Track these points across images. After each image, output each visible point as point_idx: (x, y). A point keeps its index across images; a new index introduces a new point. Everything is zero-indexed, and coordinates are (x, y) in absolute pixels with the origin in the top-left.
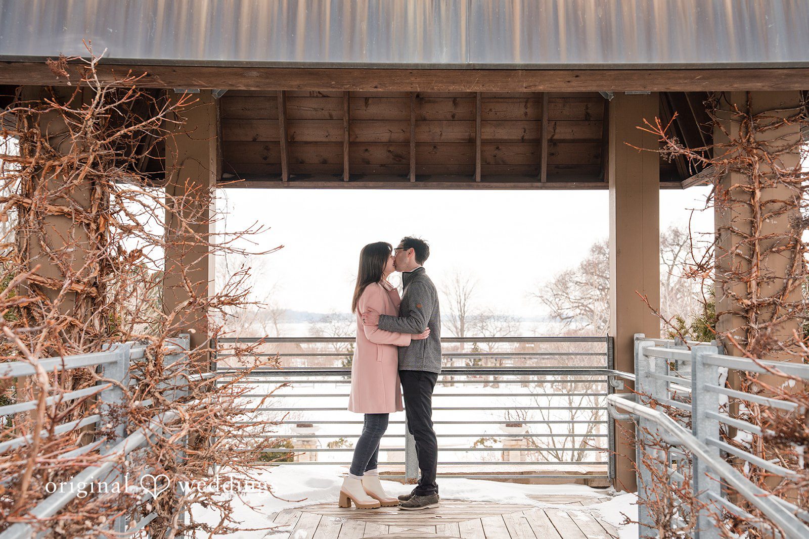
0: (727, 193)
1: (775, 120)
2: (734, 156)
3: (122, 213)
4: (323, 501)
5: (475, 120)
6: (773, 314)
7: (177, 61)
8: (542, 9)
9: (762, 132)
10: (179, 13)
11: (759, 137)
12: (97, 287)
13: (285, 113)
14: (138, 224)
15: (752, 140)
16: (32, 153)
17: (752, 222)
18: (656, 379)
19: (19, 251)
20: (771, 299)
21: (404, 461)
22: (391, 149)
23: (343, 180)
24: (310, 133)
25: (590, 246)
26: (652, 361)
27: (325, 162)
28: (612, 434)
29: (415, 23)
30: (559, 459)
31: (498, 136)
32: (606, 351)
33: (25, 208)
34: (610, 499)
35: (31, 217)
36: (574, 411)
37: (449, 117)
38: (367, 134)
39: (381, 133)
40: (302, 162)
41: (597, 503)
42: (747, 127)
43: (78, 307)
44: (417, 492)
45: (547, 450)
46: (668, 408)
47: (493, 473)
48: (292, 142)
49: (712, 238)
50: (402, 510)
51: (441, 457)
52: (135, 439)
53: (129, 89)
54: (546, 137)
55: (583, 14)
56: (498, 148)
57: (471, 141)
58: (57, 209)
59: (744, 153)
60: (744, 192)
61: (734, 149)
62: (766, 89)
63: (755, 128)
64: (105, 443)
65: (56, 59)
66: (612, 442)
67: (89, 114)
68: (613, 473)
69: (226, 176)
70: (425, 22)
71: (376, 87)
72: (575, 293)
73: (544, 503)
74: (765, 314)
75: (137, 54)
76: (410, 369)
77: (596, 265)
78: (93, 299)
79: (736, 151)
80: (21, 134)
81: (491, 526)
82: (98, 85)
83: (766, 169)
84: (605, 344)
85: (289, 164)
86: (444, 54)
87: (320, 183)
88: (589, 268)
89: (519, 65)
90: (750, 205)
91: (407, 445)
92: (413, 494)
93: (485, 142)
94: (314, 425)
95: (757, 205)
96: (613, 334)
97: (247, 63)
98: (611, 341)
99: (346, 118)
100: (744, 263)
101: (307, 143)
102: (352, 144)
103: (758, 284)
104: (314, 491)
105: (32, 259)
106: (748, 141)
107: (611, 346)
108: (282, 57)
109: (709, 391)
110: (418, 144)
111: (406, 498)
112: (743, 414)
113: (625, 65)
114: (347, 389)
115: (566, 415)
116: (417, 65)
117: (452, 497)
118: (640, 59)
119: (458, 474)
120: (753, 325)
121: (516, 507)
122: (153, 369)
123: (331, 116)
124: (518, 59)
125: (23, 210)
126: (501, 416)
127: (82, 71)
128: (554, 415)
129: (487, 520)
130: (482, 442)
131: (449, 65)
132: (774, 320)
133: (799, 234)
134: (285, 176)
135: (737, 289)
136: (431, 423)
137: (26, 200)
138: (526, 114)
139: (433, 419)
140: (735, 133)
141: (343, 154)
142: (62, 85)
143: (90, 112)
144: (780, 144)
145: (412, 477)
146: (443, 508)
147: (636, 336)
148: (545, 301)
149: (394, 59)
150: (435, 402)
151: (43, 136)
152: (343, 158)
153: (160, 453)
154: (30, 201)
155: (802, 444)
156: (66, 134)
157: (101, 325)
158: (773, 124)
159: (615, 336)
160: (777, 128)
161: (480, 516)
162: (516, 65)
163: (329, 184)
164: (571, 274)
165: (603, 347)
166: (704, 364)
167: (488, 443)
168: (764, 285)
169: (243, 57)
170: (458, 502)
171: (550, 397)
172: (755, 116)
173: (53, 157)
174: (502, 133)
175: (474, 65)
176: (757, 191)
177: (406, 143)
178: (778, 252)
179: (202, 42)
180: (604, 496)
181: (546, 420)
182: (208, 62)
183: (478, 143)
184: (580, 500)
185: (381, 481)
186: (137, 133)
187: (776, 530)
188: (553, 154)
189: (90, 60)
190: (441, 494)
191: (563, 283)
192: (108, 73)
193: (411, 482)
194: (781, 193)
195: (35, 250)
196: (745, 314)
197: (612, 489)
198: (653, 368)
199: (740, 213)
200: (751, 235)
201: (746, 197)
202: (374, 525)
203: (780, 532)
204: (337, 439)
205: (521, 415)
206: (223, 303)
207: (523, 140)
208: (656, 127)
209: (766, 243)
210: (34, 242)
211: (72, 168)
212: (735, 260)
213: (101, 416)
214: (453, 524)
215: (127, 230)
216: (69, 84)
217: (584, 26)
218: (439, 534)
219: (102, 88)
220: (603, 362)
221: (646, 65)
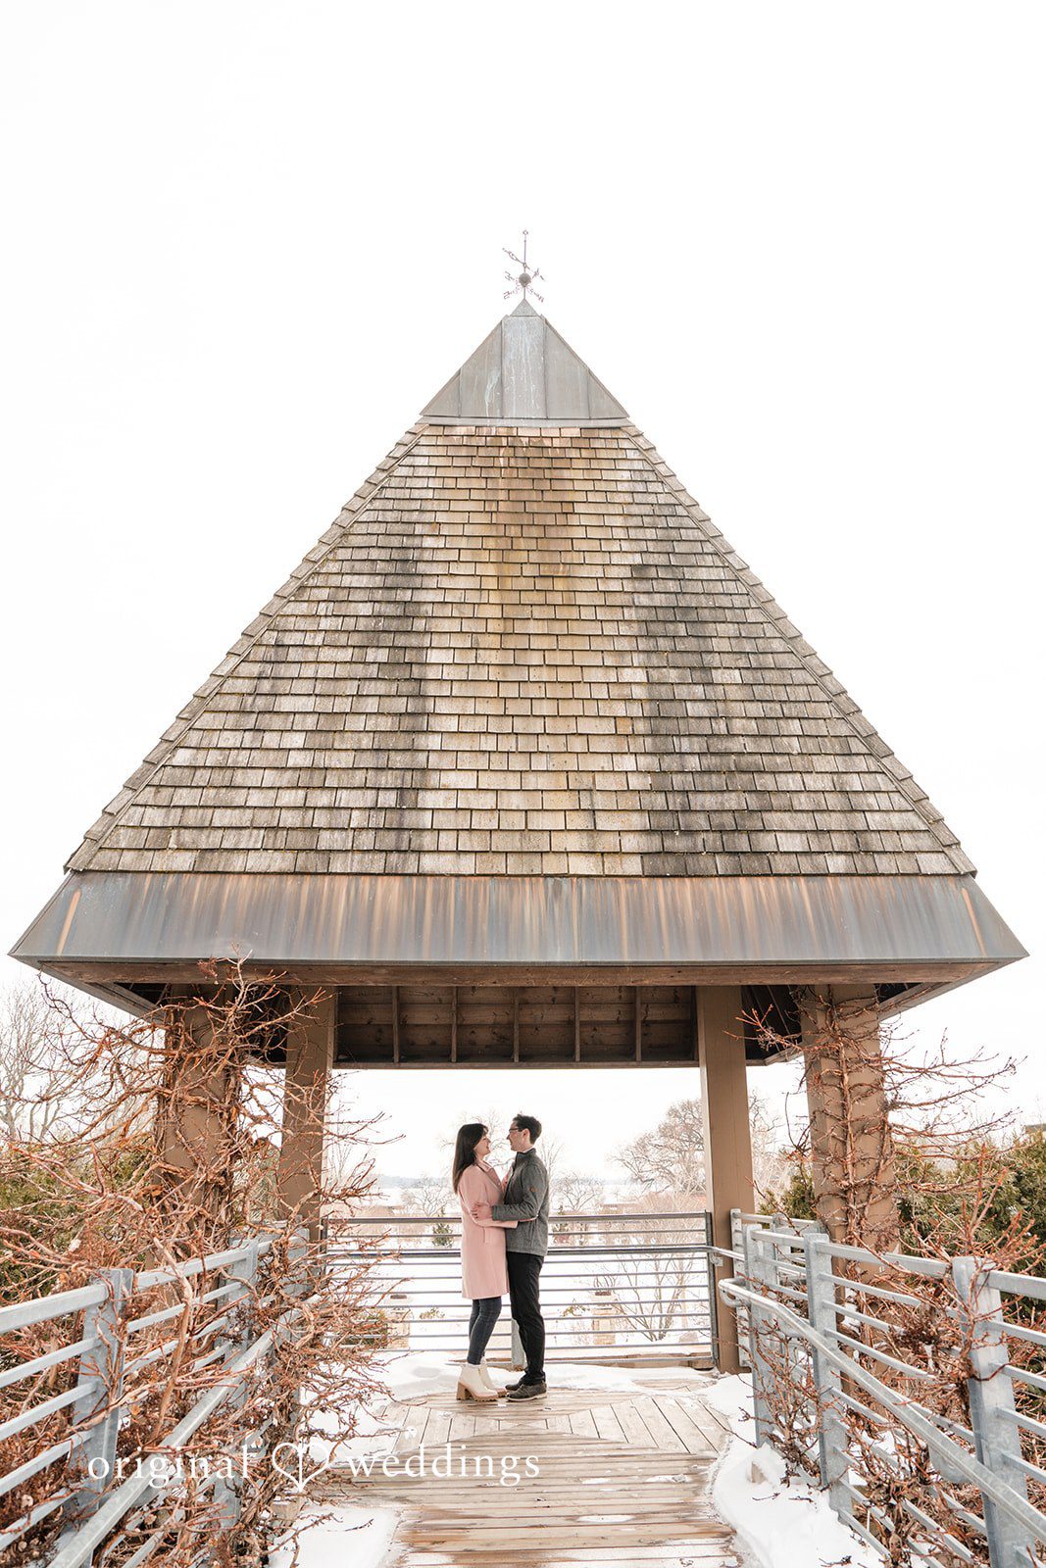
0: (820, 1077)
1: (854, 1009)
2: (822, 1043)
3: (252, 1101)
4: (431, 1392)
5: (574, 1004)
6: (869, 1194)
7: (314, 961)
8: (646, 912)
9: (845, 1020)
10: (318, 920)
11: (843, 1024)
12: (225, 1177)
13: (398, 999)
14: (268, 1114)
15: (836, 1027)
16: (176, 1045)
17: (843, 1105)
18: (764, 1262)
19: (156, 1140)
20: (867, 1180)
21: (510, 1347)
22: (496, 1030)
23: (451, 1061)
24: (421, 1017)
25: (666, 1109)
26: (760, 1245)
27: (434, 1043)
28: (714, 1312)
29: (531, 925)
30: (647, 1327)
31: (595, 1018)
32: (704, 1228)
33: (164, 1098)
34: (715, 1383)
35: (171, 1108)
36: (661, 1276)
37: (549, 1000)
38: (474, 1017)
39: (486, 1016)
40: (413, 1044)
41: (703, 1387)
42: (831, 1016)
43: (207, 1197)
44: (524, 1381)
45: (634, 1317)
46: (780, 1294)
47: (598, 1358)
48: (403, 1025)
49: (807, 1122)
50: (510, 1401)
51: (549, 1341)
52: (262, 1345)
53: (270, 987)
54: (640, 1019)
55: (683, 916)
56: (595, 1029)
57: (571, 1023)
58: (193, 1098)
59: (832, 1040)
60: (834, 1076)
61: (822, 1036)
62: (847, 982)
63: (839, 1016)
64: (231, 1347)
65: (206, 960)
66: (714, 1321)
67: (232, 1012)
68: (716, 1354)
69: (341, 1057)
70: (540, 924)
71: (495, 983)
72: (654, 1155)
73: (651, 1390)
74: (862, 1194)
75: (279, 955)
76: (518, 1251)
77: (672, 1128)
78: (221, 1188)
79: (824, 1038)
80: (167, 1028)
81: (601, 1418)
82: (242, 984)
83: (854, 1055)
84: (703, 1221)
85: (401, 1046)
86: (559, 952)
87: (429, 1064)
88: (666, 1131)
89: (627, 963)
90: (841, 1089)
91: (513, 1329)
92: (520, 1383)
93: (582, 1024)
94: (408, 1295)
95: (847, 1088)
96: (710, 1210)
97: (378, 962)
98: (709, 1216)
99: (455, 1002)
100: (839, 1144)
101: (417, 1026)
102: (459, 1026)
103: (853, 1164)
104: (422, 1381)
105: (167, 1150)
106: (833, 1028)
107: (709, 1222)
108: (410, 957)
109: (823, 1280)
110: (521, 1026)
111: (514, 1388)
112: (850, 1297)
113: (723, 962)
114: (458, 1271)
115: (652, 1281)
116: (534, 963)
117: (558, 1386)
118: (737, 957)
119: (564, 1359)
120: (852, 1206)
121: (624, 1396)
122: (278, 1265)
123: (440, 1000)
124: (626, 957)
125: (163, 1100)
126: (590, 1282)
127: (228, 971)
128: (643, 1281)
129: (597, 1412)
130: (571, 1311)
131: (564, 963)
132: (870, 1201)
133: (885, 1116)
134: (396, 1058)
135: (835, 1171)
136: (539, 1306)
137: (167, 1091)
138: (620, 997)
139: (541, 1301)
140: (821, 1021)
141: (451, 1036)
142: (209, 982)
143: (233, 1009)
144: (861, 1030)
145: (518, 1364)
146: (551, 1398)
147: (733, 1211)
148: (627, 1164)
149: (514, 959)
150: (543, 1283)
151: (187, 1029)
152: (451, 1040)
153: (287, 1360)
154: (170, 1092)
155: (930, 1343)
156: (207, 1025)
157: (227, 1214)
158: (854, 1013)
159: (712, 1211)
160: (857, 1016)
161: (589, 1407)
162: (624, 962)
163: (438, 1065)
164: (650, 1137)
165: (702, 1223)
166: (817, 1252)
167: (578, 1312)
168: (859, 1165)
169: (374, 957)
170: (566, 1391)
171: (637, 1263)
172: (838, 1006)
173: (193, 1049)
174: (598, 1015)
175: (586, 962)
176: (845, 1075)
177: (510, 1025)
178: (869, 1133)
179: (337, 943)
180: (709, 1379)
181: (634, 1286)
182: (342, 961)
183: (578, 1025)
184: (686, 1385)
185: (488, 1369)
186: (271, 1027)
187: (910, 1435)
188: (645, 1035)
189: (236, 961)
190: (549, 1383)
191: (642, 1145)
192: (252, 972)
193: (518, 1369)
194: (866, 1076)
195: (170, 1139)
196: (844, 1194)
197: (715, 1371)
198: (761, 1252)
199: (831, 1095)
200: (844, 1117)
201: (836, 1081)
202: (483, 1419)
203: (914, 1437)
204: (429, 1310)
205: (609, 1283)
206: (348, 1196)
207: (618, 1022)
208: (754, 1018)
209: (858, 1125)
210: (169, 1132)
211: (210, 1059)
212: (832, 1142)
213: (229, 1317)
214: (564, 1417)
215: (257, 1120)
216: (216, 983)
217: (684, 927)
218: (551, 1430)
219: (246, 986)
220: (703, 1238)
221: (742, 962)
